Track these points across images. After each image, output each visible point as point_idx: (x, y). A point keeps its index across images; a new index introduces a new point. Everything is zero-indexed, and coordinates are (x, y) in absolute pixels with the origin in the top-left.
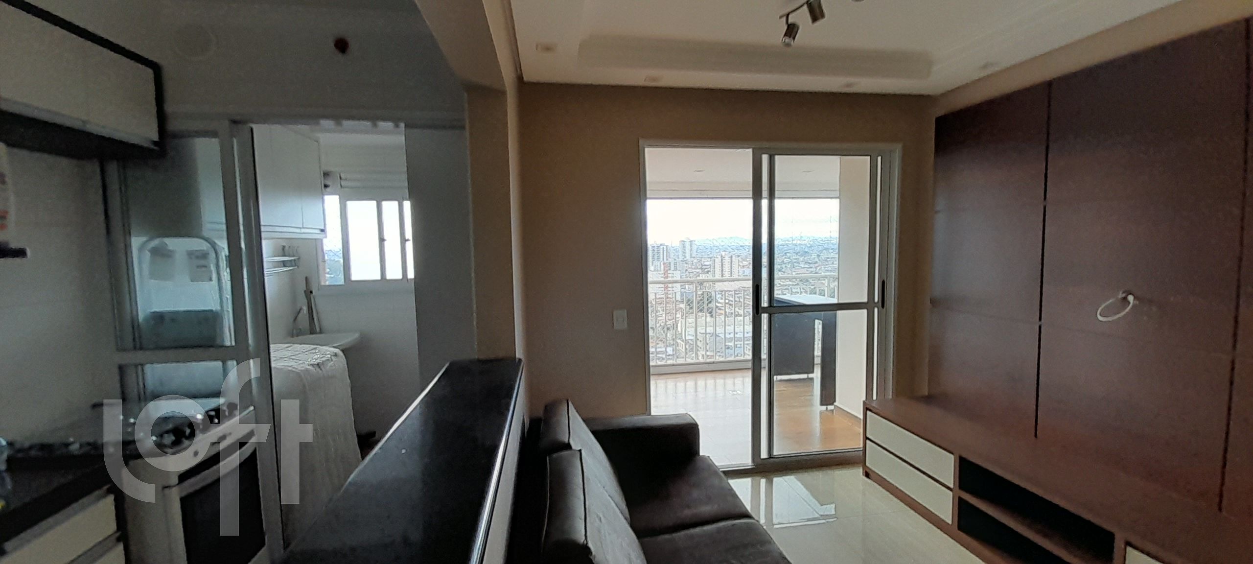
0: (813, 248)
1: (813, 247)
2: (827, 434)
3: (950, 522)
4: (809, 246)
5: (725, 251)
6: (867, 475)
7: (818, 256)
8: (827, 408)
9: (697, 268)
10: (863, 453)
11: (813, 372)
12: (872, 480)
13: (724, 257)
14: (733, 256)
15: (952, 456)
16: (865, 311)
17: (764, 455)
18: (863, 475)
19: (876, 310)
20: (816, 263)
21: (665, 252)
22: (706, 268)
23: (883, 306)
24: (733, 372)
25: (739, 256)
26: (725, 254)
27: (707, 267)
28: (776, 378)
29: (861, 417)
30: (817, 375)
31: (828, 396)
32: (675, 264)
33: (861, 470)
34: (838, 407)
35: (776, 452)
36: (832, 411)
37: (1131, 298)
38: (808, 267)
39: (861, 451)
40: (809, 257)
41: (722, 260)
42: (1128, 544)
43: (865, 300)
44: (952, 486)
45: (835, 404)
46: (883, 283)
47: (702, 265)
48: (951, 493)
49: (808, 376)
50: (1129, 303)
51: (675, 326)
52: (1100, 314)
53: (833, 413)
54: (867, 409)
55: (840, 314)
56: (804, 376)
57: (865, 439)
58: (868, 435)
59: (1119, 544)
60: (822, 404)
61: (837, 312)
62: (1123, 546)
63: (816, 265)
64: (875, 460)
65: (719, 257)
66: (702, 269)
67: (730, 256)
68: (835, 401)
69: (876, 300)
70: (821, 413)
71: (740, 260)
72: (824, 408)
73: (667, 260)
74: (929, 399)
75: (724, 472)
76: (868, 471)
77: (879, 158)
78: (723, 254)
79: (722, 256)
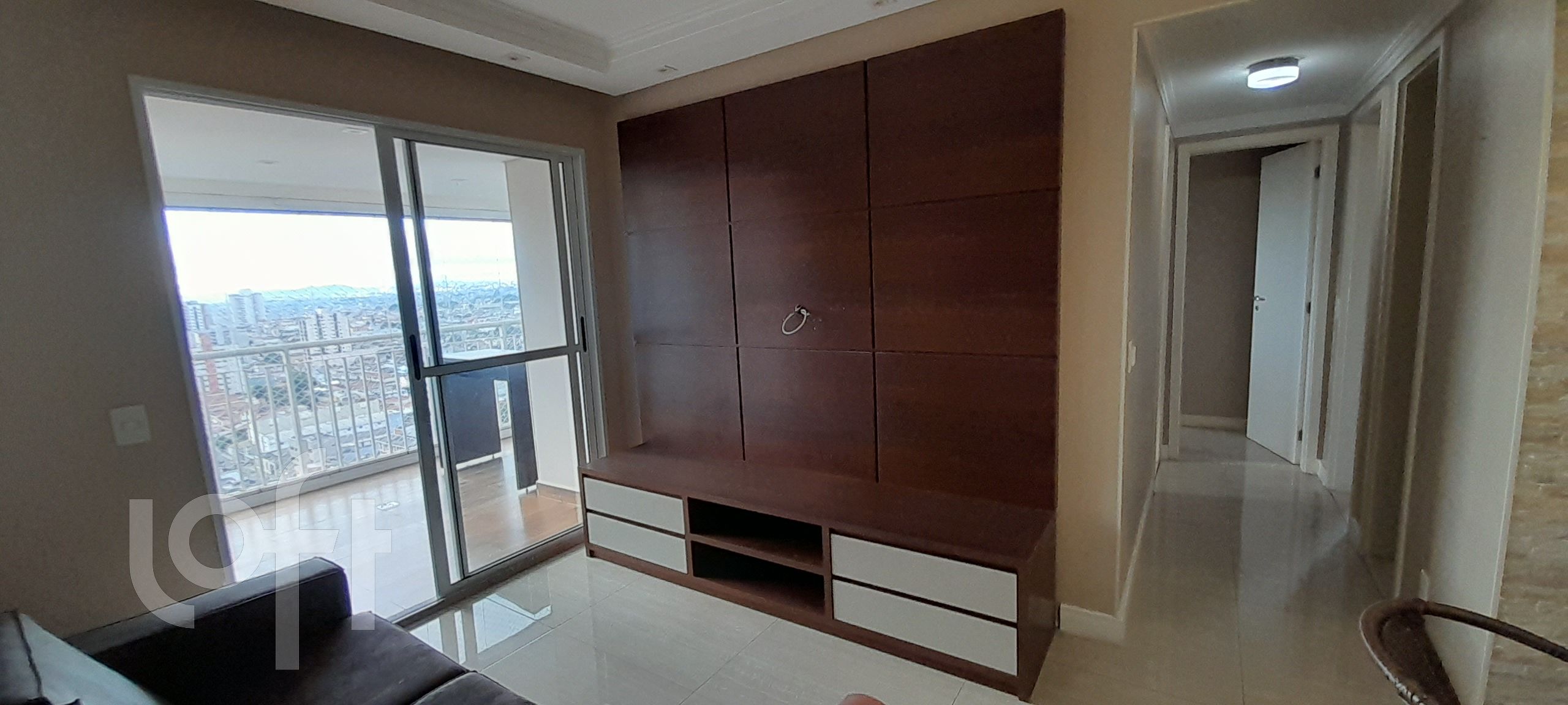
0: (463, 297)
1: (462, 295)
2: (532, 524)
3: (685, 571)
4: (457, 294)
5: (321, 308)
6: (592, 554)
7: (471, 306)
8: (527, 491)
9: (273, 337)
10: (584, 529)
11: (499, 450)
12: (598, 557)
13: (322, 317)
14: (339, 315)
15: (681, 501)
16: (566, 357)
17: (455, 577)
18: (587, 555)
19: (578, 354)
20: (469, 315)
21: (200, 317)
22: (291, 336)
23: (585, 349)
24: (377, 477)
25: (348, 313)
26: (322, 312)
27: (292, 334)
28: (459, 466)
29: (577, 489)
30: (507, 452)
31: (527, 474)
32: (226, 332)
33: (583, 551)
34: (540, 484)
35: (471, 568)
36: (535, 492)
37: (803, 312)
38: (459, 321)
39: (581, 527)
40: (459, 309)
41: (318, 321)
42: (832, 531)
43: (564, 343)
44: (683, 533)
45: (537, 482)
46: (582, 319)
47: (280, 331)
48: (683, 541)
49: (493, 457)
50: (803, 316)
51: (242, 434)
52: (786, 330)
53: (536, 494)
54: (583, 475)
55: (530, 364)
56: (489, 458)
57: (585, 511)
58: (588, 507)
59: (825, 532)
60: (520, 487)
61: (526, 363)
62: (828, 534)
63: (470, 318)
64: (602, 534)
65: (314, 317)
66: (282, 338)
67: (332, 315)
68: (537, 478)
69: (577, 342)
70: (521, 499)
71: (351, 319)
72: (524, 491)
73: (207, 328)
74: (644, 447)
75: (398, 624)
76: (592, 549)
77: (560, 165)
78: (319, 311)
79: (318, 316)
